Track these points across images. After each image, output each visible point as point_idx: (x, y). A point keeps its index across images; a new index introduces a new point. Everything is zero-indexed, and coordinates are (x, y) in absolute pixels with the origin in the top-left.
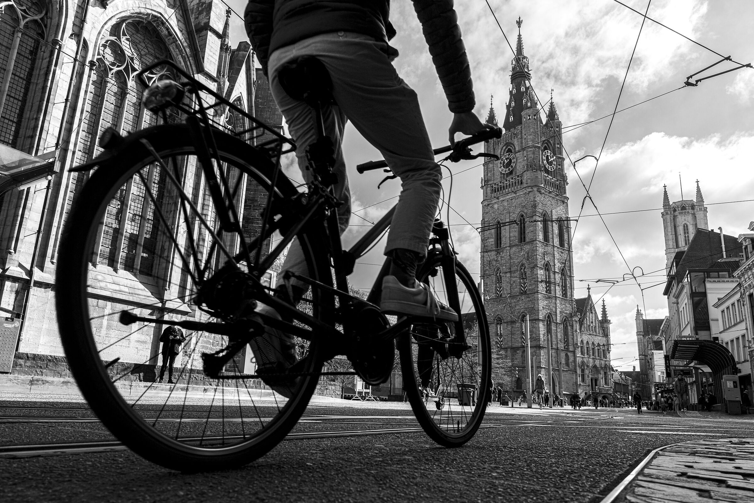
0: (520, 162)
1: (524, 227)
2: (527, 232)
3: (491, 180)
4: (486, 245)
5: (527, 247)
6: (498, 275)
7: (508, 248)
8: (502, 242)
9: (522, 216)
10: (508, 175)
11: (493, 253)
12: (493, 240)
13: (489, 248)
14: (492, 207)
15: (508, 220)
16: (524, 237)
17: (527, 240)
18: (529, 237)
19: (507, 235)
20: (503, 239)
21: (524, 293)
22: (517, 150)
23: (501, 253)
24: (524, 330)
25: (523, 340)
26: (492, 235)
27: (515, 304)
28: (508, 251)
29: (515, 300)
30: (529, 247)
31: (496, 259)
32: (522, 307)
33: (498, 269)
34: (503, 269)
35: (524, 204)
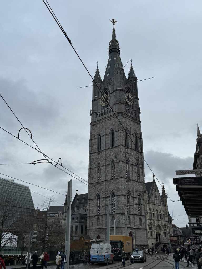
0: (112, 99)
1: (114, 137)
2: (115, 140)
3: (96, 110)
4: (92, 149)
6: (99, 168)
7: (105, 151)
8: (101, 147)
9: (113, 131)
10: (106, 107)
11: (96, 154)
12: (96, 146)
13: (94, 151)
14: (96, 127)
15: (105, 134)
16: (114, 144)
18: (116, 143)
19: (104, 143)
20: (102, 145)
21: (113, 179)
22: (111, 92)
23: (101, 154)
24: (113, 203)
25: (113, 209)
26: (96, 143)
27: (108, 185)
28: (104, 152)
29: (108, 183)
30: (116, 149)
31: (98, 158)
32: (112, 187)
33: (99, 164)
34: (102, 164)
35: (114, 124)
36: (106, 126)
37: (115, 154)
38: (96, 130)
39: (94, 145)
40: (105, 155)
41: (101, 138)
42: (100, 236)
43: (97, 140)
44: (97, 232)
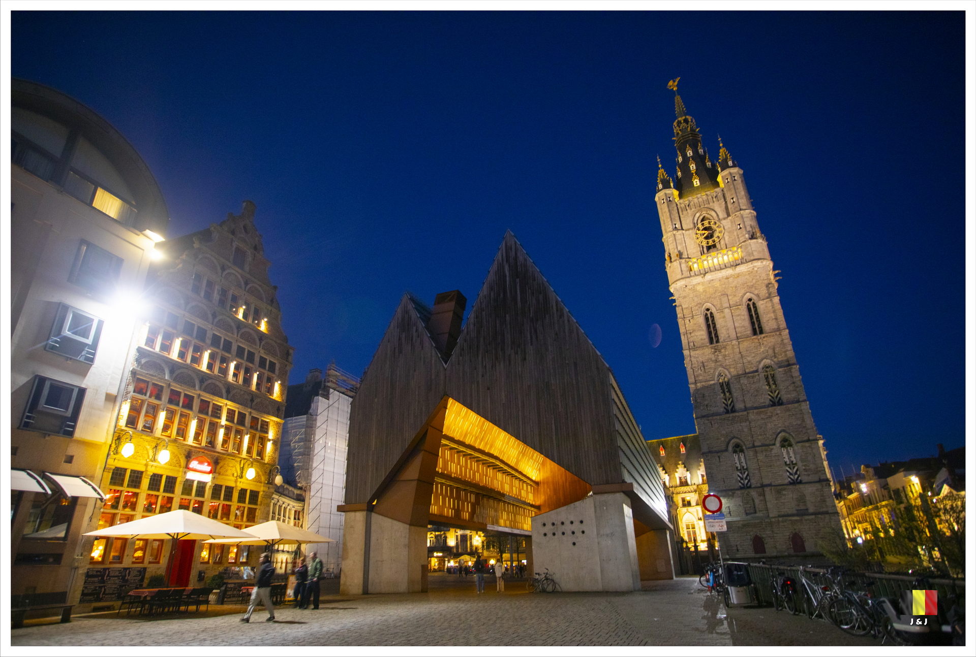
0: (730, 232)
1: (757, 315)
2: (764, 320)
3: (683, 255)
6: (721, 381)
7: (735, 343)
8: (721, 335)
10: (710, 248)
12: (702, 333)
13: (698, 345)
14: (695, 290)
16: (760, 328)
17: (767, 331)
19: (730, 325)
20: (721, 331)
21: (777, 404)
22: (721, 217)
23: (723, 351)
24: (787, 460)
25: (788, 474)
26: (700, 326)
27: (763, 421)
28: (735, 347)
29: (762, 416)
30: (772, 340)
31: (713, 359)
32: (780, 425)
35: (752, 284)
36: (725, 288)
37: (771, 352)
38: (696, 299)
39: (694, 331)
40: (740, 353)
42: (764, 536)
44: (751, 529)
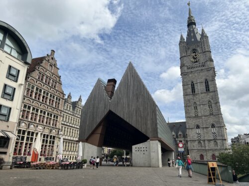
0: (202, 57)
1: (208, 85)
2: (210, 87)
3: (186, 64)
4: (186, 92)
5: (212, 94)
6: (195, 106)
7: (200, 94)
8: (196, 91)
9: (206, 80)
10: (195, 62)
11: (191, 96)
12: (190, 90)
13: (188, 94)
14: (189, 76)
15: (198, 82)
16: (209, 90)
17: (211, 90)
18: (211, 89)
19: (199, 88)
22: (200, 52)
23: (196, 96)
24: (213, 132)
25: (213, 136)
26: (189, 88)
29: (207, 118)
31: (193, 98)
32: (211, 121)
33: (195, 103)
34: (198, 103)
35: (207, 75)
36: (198, 76)
37: (211, 97)
38: (189, 79)
39: (187, 89)
40: (201, 97)
41: (195, 85)
42: (204, 154)
43: (190, 86)
44: (200, 152)
